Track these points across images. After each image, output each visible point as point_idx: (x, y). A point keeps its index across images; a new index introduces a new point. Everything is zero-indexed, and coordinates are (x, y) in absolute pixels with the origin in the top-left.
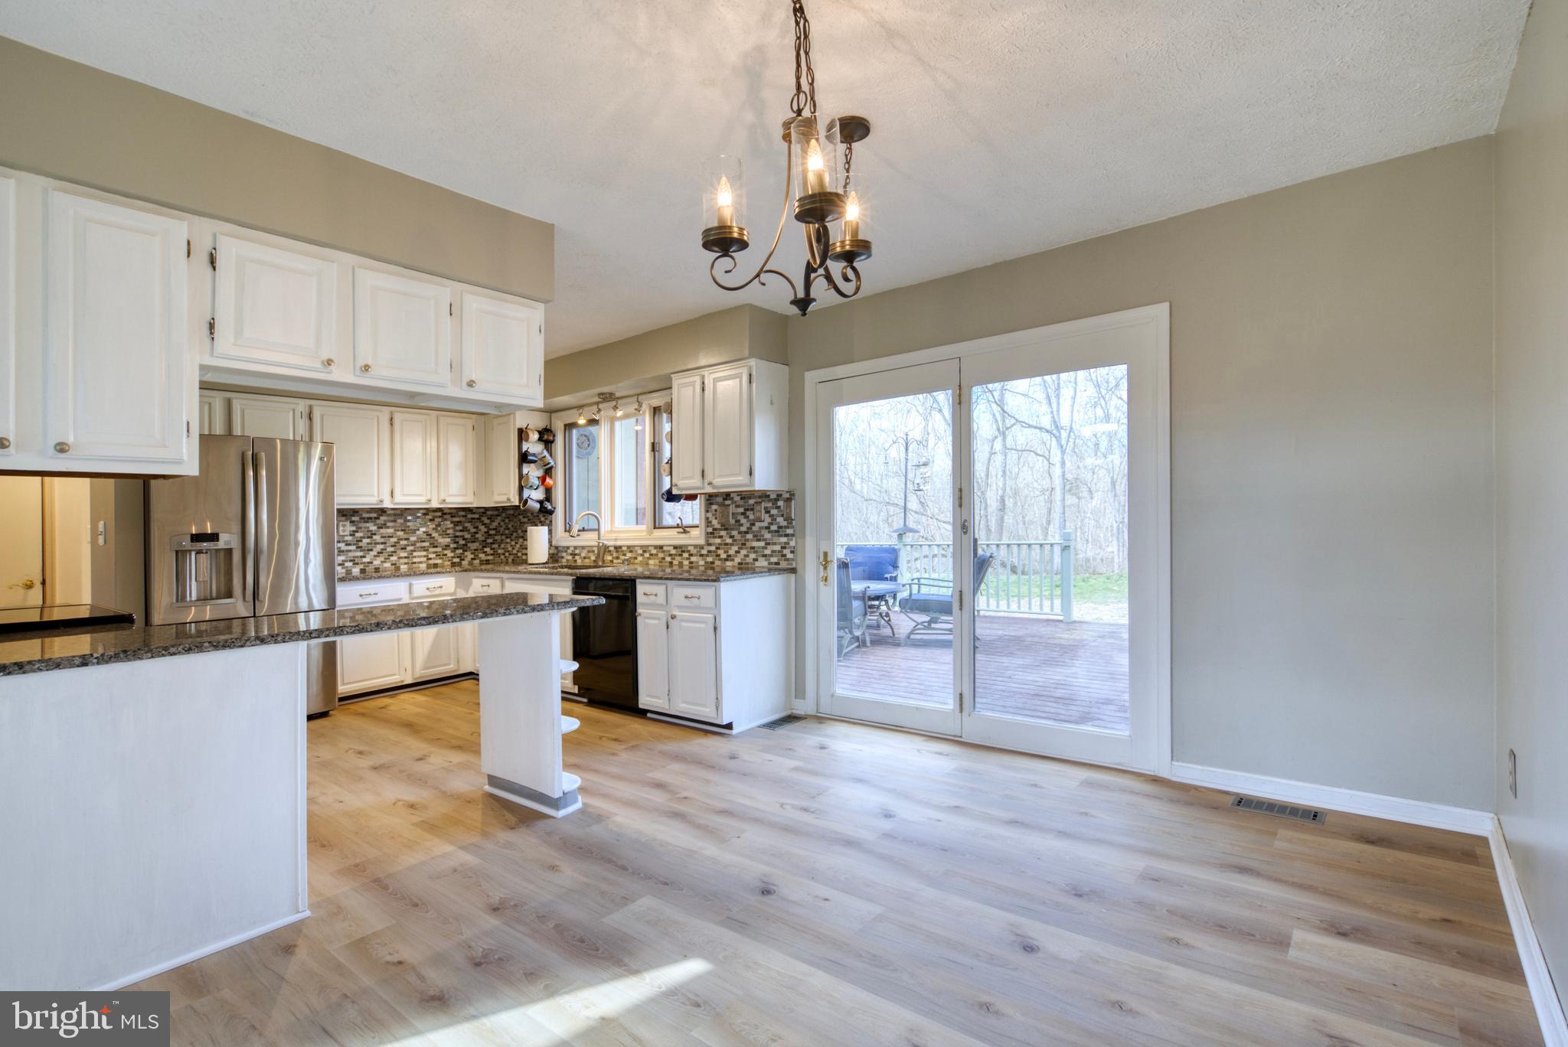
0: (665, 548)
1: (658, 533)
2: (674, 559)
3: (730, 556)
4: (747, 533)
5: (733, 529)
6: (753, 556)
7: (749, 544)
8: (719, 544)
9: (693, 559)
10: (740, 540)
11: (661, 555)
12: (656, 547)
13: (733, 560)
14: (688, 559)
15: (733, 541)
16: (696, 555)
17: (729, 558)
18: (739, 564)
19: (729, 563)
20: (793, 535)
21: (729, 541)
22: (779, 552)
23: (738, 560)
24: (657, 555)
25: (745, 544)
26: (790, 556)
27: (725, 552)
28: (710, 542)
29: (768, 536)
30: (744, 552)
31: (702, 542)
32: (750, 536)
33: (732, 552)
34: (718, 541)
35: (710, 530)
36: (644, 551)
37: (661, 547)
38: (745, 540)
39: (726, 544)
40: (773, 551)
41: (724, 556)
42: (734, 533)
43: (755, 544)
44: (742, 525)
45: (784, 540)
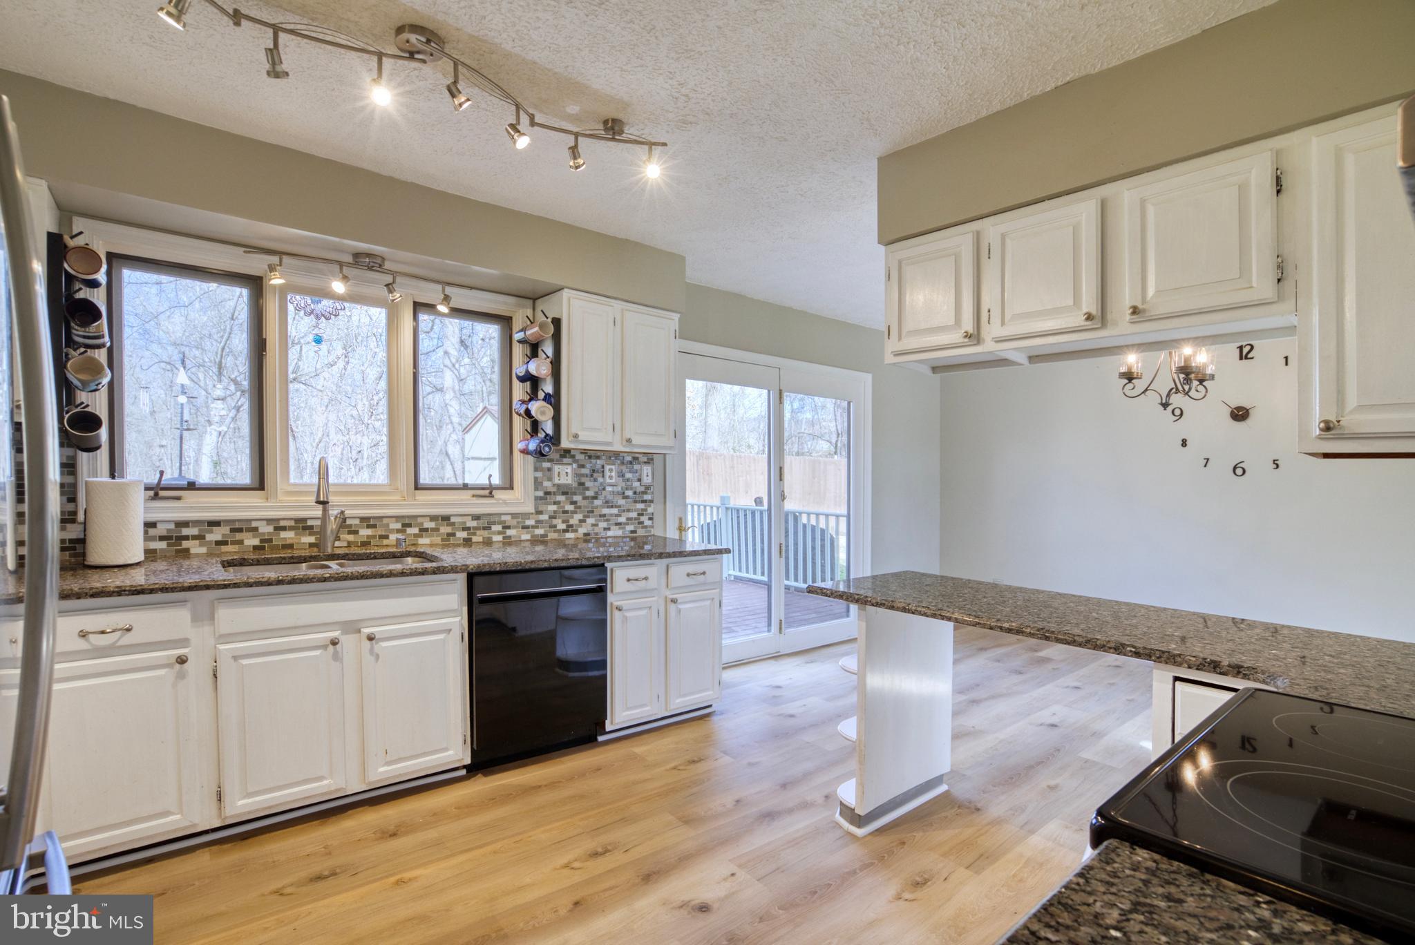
0: (453, 519)
1: (422, 496)
2: (474, 534)
3: (572, 526)
4: (595, 498)
5: (575, 494)
6: (603, 525)
7: (597, 512)
8: (555, 512)
9: (509, 532)
10: (585, 507)
11: (445, 529)
12: (433, 518)
13: (576, 531)
14: (499, 533)
15: (575, 508)
16: (515, 527)
17: (570, 528)
18: (585, 534)
19: (569, 535)
20: (652, 501)
21: (570, 508)
22: (635, 519)
23: (582, 531)
24: (437, 530)
25: (592, 512)
26: (648, 523)
27: (564, 522)
28: (540, 509)
29: (621, 502)
30: (590, 521)
31: (530, 508)
32: (597, 502)
33: (574, 521)
34: (553, 508)
35: (541, 494)
36: (406, 525)
37: (446, 518)
38: (592, 507)
39: (565, 512)
40: (628, 519)
41: (562, 526)
42: (577, 498)
43: (606, 511)
44: (588, 489)
45: (640, 506)
